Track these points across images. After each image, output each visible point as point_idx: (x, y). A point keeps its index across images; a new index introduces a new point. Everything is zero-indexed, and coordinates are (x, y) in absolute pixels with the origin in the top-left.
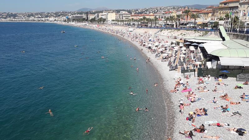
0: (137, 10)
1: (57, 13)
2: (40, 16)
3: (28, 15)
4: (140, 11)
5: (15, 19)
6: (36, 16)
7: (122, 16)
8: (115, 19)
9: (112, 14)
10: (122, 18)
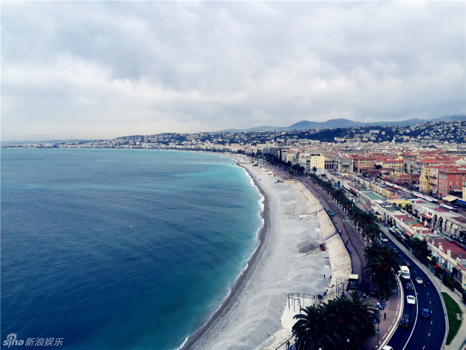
0: (408, 127)
1: (251, 133)
2: (222, 140)
3: (202, 138)
4: (414, 130)
5: (180, 147)
6: (215, 140)
7: (338, 162)
8: (324, 166)
9: (318, 157)
10: (338, 166)
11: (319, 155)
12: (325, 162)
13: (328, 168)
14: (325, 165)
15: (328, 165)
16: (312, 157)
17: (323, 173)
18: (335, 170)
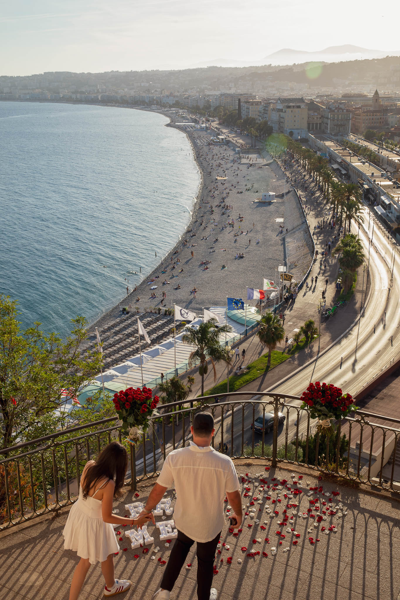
7: (328, 118)
8: (305, 125)
9: (297, 110)
10: (327, 124)
11: (299, 107)
12: (309, 118)
13: (313, 128)
14: (309, 124)
15: (313, 124)
16: (288, 110)
17: (304, 136)
18: (324, 132)
